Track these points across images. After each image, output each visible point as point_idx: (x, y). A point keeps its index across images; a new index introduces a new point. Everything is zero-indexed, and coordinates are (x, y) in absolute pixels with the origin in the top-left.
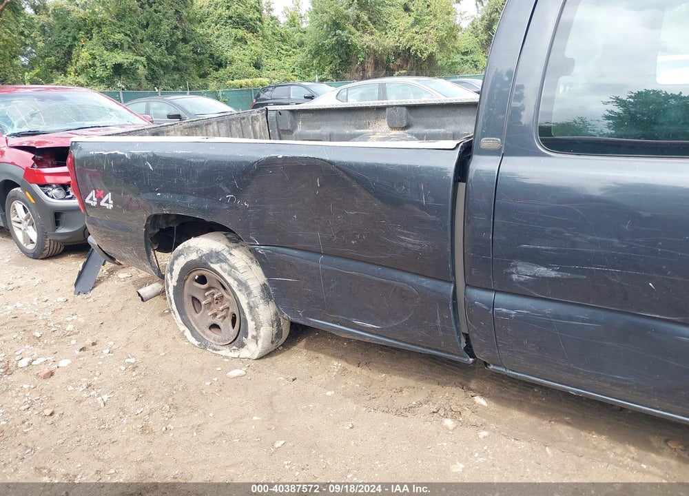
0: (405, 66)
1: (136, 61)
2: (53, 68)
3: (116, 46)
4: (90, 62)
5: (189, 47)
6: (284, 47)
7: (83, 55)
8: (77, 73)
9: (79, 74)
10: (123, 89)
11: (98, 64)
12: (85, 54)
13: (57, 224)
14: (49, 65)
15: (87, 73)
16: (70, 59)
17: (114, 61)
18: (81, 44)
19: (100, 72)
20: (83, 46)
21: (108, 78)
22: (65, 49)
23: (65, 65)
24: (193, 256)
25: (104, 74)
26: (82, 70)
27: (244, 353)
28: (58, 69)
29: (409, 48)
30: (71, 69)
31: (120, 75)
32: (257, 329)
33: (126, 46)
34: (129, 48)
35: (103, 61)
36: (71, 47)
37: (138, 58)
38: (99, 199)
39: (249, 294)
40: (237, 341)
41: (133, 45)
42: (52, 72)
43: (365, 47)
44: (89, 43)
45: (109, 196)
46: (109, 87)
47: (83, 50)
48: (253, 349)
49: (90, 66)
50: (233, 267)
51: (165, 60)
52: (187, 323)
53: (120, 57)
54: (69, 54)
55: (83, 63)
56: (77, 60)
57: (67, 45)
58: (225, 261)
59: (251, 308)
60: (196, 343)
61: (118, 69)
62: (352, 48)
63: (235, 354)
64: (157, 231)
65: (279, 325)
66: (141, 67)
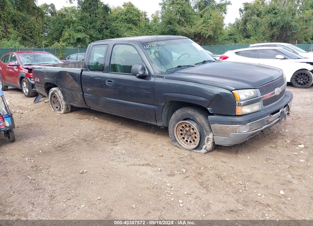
0: (199, 40)
1: (86, 37)
2: (55, 39)
3: (79, 31)
4: (68, 37)
5: (108, 31)
6: (150, 31)
7: (66, 34)
8: (64, 41)
9: (64, 42)
10: (80, 48)
11: (71, 38)
12: (67, 34)
13: (33, 88)
14: (53, 38)
15: (67, 41)
16: (61, 36)
17: (77, 37)
18: (65, 30)
19: (72, 41)
20: (66, 31)
21: (75, 43)
22: (60, 31)
23: (59, 38)
24: (52, 91)
25: (73, 42)
26: (65, 40)
27: (61, 112)
28: (56, 39)
29: (200, 33)
30: (61, 39)
31: (79, 42)
32: (63, 106)
33: (82, 31)
34: (84, 31)
35: (73, 37)
36: (62, 31)
37: (87, 36)
38: (37, 80)
39: (61, 99)
40: (60, 110)
41: (86, 30)
42: (54, 40)
43: (182, 32)
44: (69, 30)
45: (39, 79)
46: (75, 47)
47: (66, 32)
48: (62, 111)
49: (68, 39)
50: (58, 93)
51: (98, 37)
52: (52, 107)
53: (80, 35)
54: (61, 33)
55: (66, 37)
56: (64, 36)
57: (60, 30)
58: (57, 92)
59: (61, 102)
60: (53, 111)
61: (79, 40)
62: (176, 32)
63: (59, 112)
64: (48, 87)
65: (67, 106)
66: (87, 39)
